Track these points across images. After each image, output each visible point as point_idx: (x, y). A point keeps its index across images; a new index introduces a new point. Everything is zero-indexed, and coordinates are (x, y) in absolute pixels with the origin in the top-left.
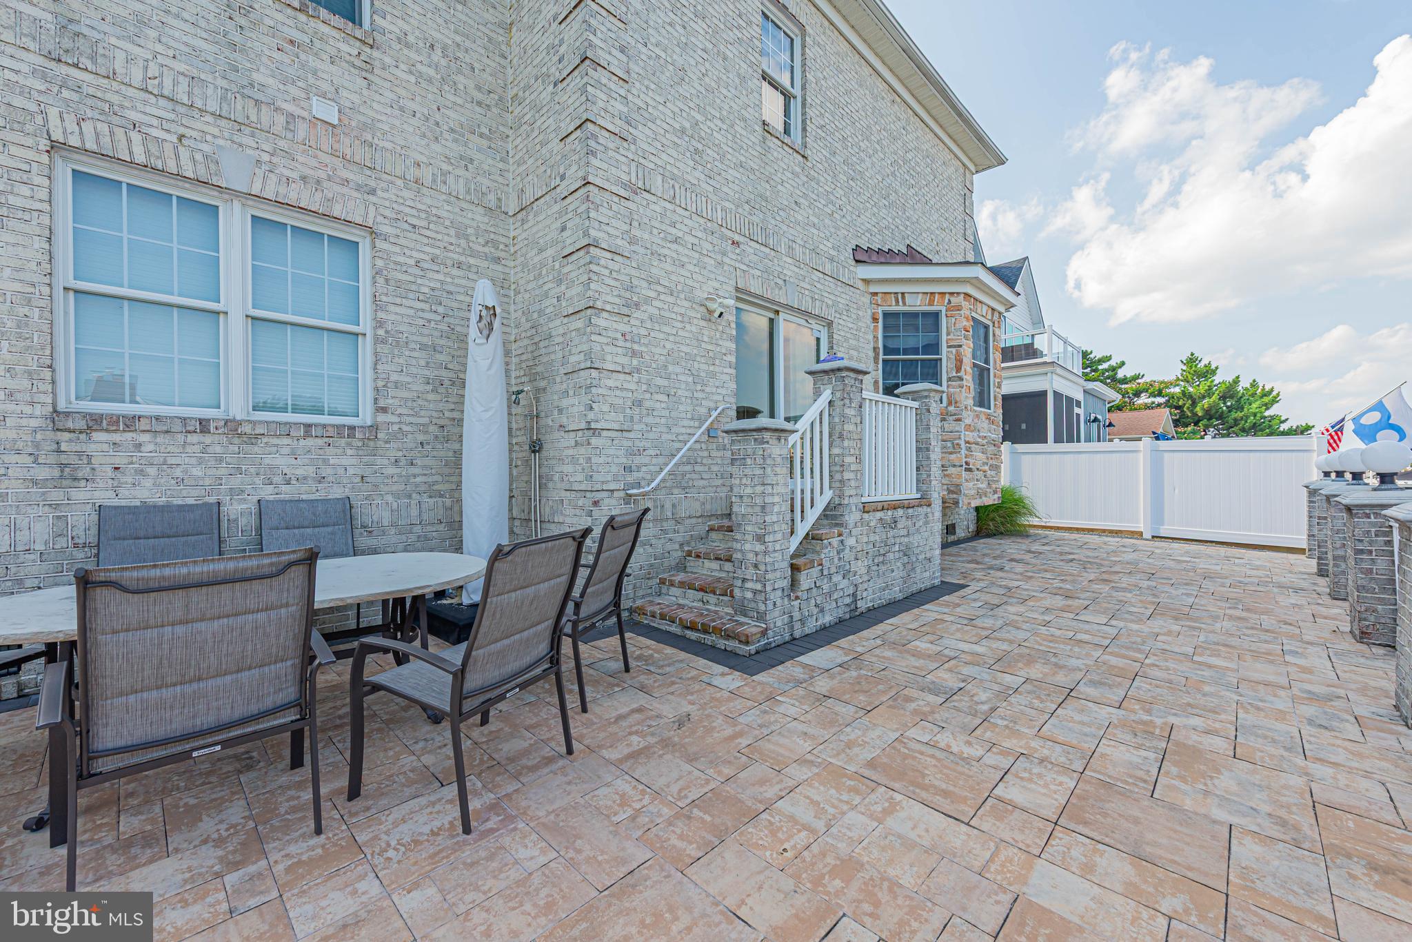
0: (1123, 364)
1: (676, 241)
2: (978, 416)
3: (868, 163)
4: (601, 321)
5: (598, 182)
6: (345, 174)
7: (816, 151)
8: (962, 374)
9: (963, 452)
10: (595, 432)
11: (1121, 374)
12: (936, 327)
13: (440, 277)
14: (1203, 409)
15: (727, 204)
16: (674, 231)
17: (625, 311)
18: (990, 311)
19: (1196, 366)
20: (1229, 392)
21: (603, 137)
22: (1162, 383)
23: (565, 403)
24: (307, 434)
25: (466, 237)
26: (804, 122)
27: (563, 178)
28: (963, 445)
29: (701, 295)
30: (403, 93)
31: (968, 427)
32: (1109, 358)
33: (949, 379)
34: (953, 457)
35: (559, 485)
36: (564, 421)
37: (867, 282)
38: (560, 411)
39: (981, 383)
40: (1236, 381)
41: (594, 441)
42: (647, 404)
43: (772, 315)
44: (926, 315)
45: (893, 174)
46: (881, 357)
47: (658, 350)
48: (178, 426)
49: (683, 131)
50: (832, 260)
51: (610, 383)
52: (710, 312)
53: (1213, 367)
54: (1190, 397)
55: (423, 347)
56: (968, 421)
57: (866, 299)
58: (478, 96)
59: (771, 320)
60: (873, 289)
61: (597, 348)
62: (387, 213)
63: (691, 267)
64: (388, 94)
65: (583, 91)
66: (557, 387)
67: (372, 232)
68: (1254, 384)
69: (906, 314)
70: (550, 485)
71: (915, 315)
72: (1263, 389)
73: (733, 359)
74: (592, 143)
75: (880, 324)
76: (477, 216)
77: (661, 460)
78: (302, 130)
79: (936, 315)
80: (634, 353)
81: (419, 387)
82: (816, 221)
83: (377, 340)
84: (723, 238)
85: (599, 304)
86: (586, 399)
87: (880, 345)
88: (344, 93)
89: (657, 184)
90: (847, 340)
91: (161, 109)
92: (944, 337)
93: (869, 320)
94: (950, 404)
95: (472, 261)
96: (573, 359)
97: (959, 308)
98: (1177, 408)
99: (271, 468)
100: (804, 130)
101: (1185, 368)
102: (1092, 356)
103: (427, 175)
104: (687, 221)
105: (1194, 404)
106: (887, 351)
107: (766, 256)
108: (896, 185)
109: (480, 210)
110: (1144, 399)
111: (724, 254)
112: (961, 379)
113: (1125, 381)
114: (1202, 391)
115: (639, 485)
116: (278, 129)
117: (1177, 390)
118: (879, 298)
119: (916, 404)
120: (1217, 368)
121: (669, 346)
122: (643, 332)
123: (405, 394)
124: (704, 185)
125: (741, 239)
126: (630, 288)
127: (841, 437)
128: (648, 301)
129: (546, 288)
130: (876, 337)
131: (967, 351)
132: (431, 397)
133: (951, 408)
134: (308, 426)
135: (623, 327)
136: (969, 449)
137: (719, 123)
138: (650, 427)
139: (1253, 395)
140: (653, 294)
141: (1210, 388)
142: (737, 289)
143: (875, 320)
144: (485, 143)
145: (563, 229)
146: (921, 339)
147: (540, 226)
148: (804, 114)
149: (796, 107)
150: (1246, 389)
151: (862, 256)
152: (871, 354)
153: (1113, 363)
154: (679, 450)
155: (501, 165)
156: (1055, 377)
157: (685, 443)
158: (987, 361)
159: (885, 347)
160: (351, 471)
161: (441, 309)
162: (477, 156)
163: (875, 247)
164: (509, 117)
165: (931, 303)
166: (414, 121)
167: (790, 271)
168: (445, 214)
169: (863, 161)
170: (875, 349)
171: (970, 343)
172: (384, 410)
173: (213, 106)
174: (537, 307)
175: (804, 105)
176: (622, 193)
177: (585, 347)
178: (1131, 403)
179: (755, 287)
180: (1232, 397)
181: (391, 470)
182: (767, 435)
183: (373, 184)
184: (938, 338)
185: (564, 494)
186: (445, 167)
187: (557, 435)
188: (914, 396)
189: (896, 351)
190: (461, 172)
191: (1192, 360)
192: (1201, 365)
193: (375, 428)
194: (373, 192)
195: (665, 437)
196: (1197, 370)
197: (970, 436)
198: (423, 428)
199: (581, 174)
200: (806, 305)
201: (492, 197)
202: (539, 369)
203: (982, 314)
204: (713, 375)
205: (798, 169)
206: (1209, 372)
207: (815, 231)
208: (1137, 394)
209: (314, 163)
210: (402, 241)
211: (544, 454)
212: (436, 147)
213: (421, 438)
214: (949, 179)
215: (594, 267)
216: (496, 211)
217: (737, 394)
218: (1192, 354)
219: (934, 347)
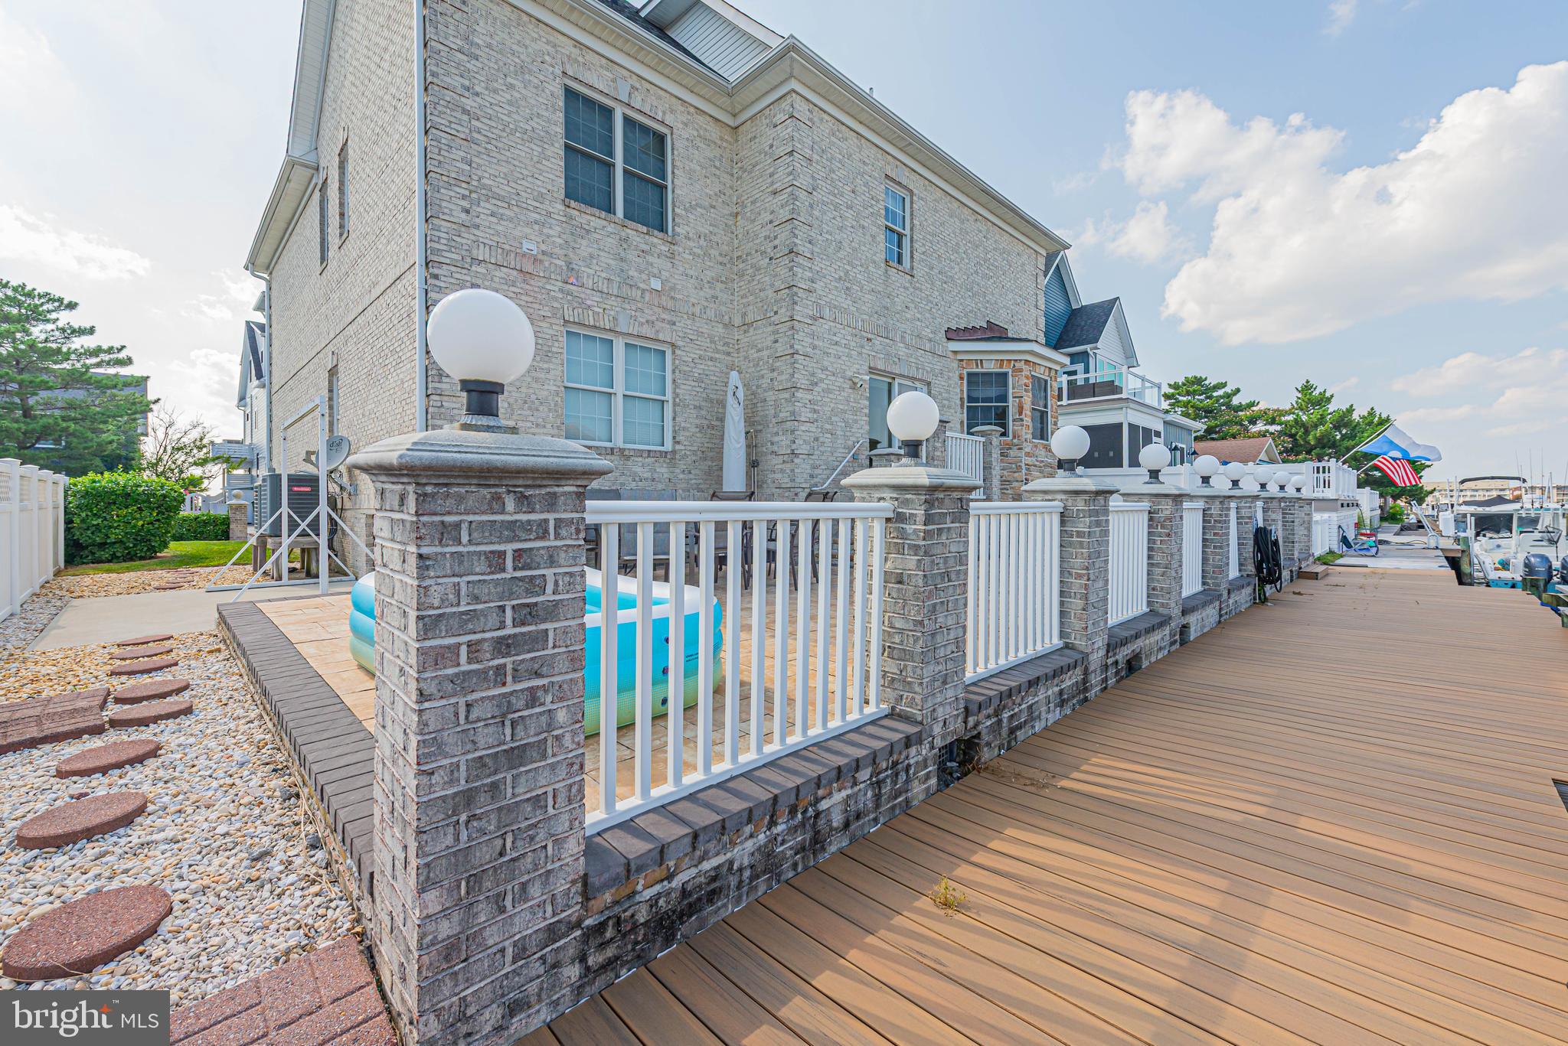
0: (1238, 390)
1: (836, 343)
2: (1036, 446)
3: (957, 270)
4: (799, 394)
5: (798, 318)
6: (664, 316)
7: (920, 271)
8: (1023, 416)
9: (1024, 471)
10: (797, 456)
11: (1235, 401)
12: (1005, 385)
13: (702, 367)
14: (1315, 438)
15: (865, 317)
16: (835, 338)
17: (811, 387)
18: (1047, 370)
19: (1310, 394)
20: (1343, 420)
21: (801, 293)
22: (1275, 411)
23: (776, 439)
24: (649, 456)
25: (715, 342)
26: (912, 252)
27: (776, 313)
28: (1024, 467)
29: (849, 374)
30: (687, 266)
31: (1028, 454)
32: (1224, 385)
33: (1014, 420)
34: (1016, 475)
35: (771, 485)
36: (775, 448)
37: (955, 352)
38: (772, 444)
39: (1042, 423)
40: (1351, 410)
41: (796, 460)
42: (821, 439)
43: (890, 380)
44: (998, 374)
45: (976, 272)
46: (966, 404)
47: (826, 409)
48: (603, 452)
49: (840, 278)
50: (930, 340)
51: (803, 428)
52: (855, 384)
53: (1328, 395)
54: (1303, 425)
55: (695, 407)
56: (1028, 450)
57: (955, 365)
58: (721, 259)
59: (890, 384)
60: (960, 357)
61: (797, 409)
62: (680, 334)
63: (844, 358)
64: (681, 268)
65: (791, 269)
66: (770, 430)
67: (673, 345)
68: (1372, 413)
69: (984, 374)
70: (765, 486)
71: (990, 374)
72: (1380, 417)
73: (867, 411)
74: (796, 298)
75: (965, 381)
76: (720, 329)
77: (828, 472)
78: (647, 296)
79: (1005, 375)
80: (815, 411)
81: (694, 430)
82: (919, 316)
83: (675, 405)
84: (862, 337)
85: (798, 385)
86: (791, 437)
87: (965, 396)
88: (663, 273)
89: (827, 313)
90: (940, 394)
91: (597, 297)
92: (1011, 391)
93: (957, 378)
94: (1014, 437)
95: (717, 356)
96: (781, 415)
97: (1021, 370)
98: (1292, 436)
99: (635, 473)
100: (912, 257)
101: (1300, 395)
102: (1207, 382)
103: (697, 310)
104: (842, 331)
105: (1307, 432)
106: (971, 399)
107: (888, 345)
108: (978, 279)
109: (721, 325)
110: (1260, 427)
111: (862, 347)
112: (1022, 420)
113: (1240, 408)
114: (1315, 420)
115: (816, 486)
116: (638, 298)
117: (1290, 418)
118: (964, 363)
119: (983, 439)
120: (1332, 396)
121: (832, 405)
122: (819, 398)
123: (688, 434)
124: (852, 308)
125: (872, 336)
126: (813, 375)
127: (933, 459)
128: (822, 380)
129: (762, 372)
130: (962, 391)
131: (1027, 400)
132: (698, 435)
133: (1015, 441)
134: (649, 451)
135: (810, 397)
136: (1028, 469)
137: (860, 268)
138: (823, 453)
139: (1370, 424)
140: (824, 376)
141: (1322, 417)
142: (870, 368)
143: (961, 378)
144: (724, 286)
145: (776, 341)
146: (993, 392)
147: (758, 337)
148: (912, 247)
149: (906, 242)
150: (1364, 417)
151: (952, 335)
152: (958, 402)
153: (1228, 389)
154: (838, 466)
155: (731, 297)
156: (1129, 410)
157: (841, 462)
158: (1046, 406)
159: (968, 396)
160: (666, 476)
161: (703, 385)
162: (720, 295)
163: (962, 327)
164: (735, 269)
165: (1001, 367)
166: (692, 281)
167: (902, 351)
168: (704, 331)
169: (953, 268)
170: (962, 399)
171: (1030, 394)
172: (678, 443)
173: (615, 293)
174: (756, 383)
175: (912, 241)
176: (810, 322)
177: (791, 409)
178: (1246, 429)
179: (880, 365)
180: (1346, 426)
181: (681, 476)
182: (892, 457)
183: (674, 319)
184: (1006, 391)
185: (774, 490)
186: (706, 304)
187: (769, 457)
188: (982, 434)
189: (976, 400)
190: (712, 305)
191: (1307, 388)
192: (1316, 393)
193: (674, 452)
194: (674, 324)
195: (831, 458)
196: (1312, 398)
197: (1030, 460)
198: (694, 453)
199: (789, 314)
200: (913, 373)
201: (726, 317)
202: (756, 419)
203: (1040, 373)
204: (856, 421)
205: (908, 285)
206: (1323, 400)
207: (919, 323)
208: (1253, 421)
209: (651, 312)
210: (687, 349)
211: (760, 467)
212: (702, 293)
213: (694, 458)
214: (1023, 264)
215: (796, 365)
216: (728, 326)
217: (869, 432)
218: (1308, 382)
219: (1003, 398)
